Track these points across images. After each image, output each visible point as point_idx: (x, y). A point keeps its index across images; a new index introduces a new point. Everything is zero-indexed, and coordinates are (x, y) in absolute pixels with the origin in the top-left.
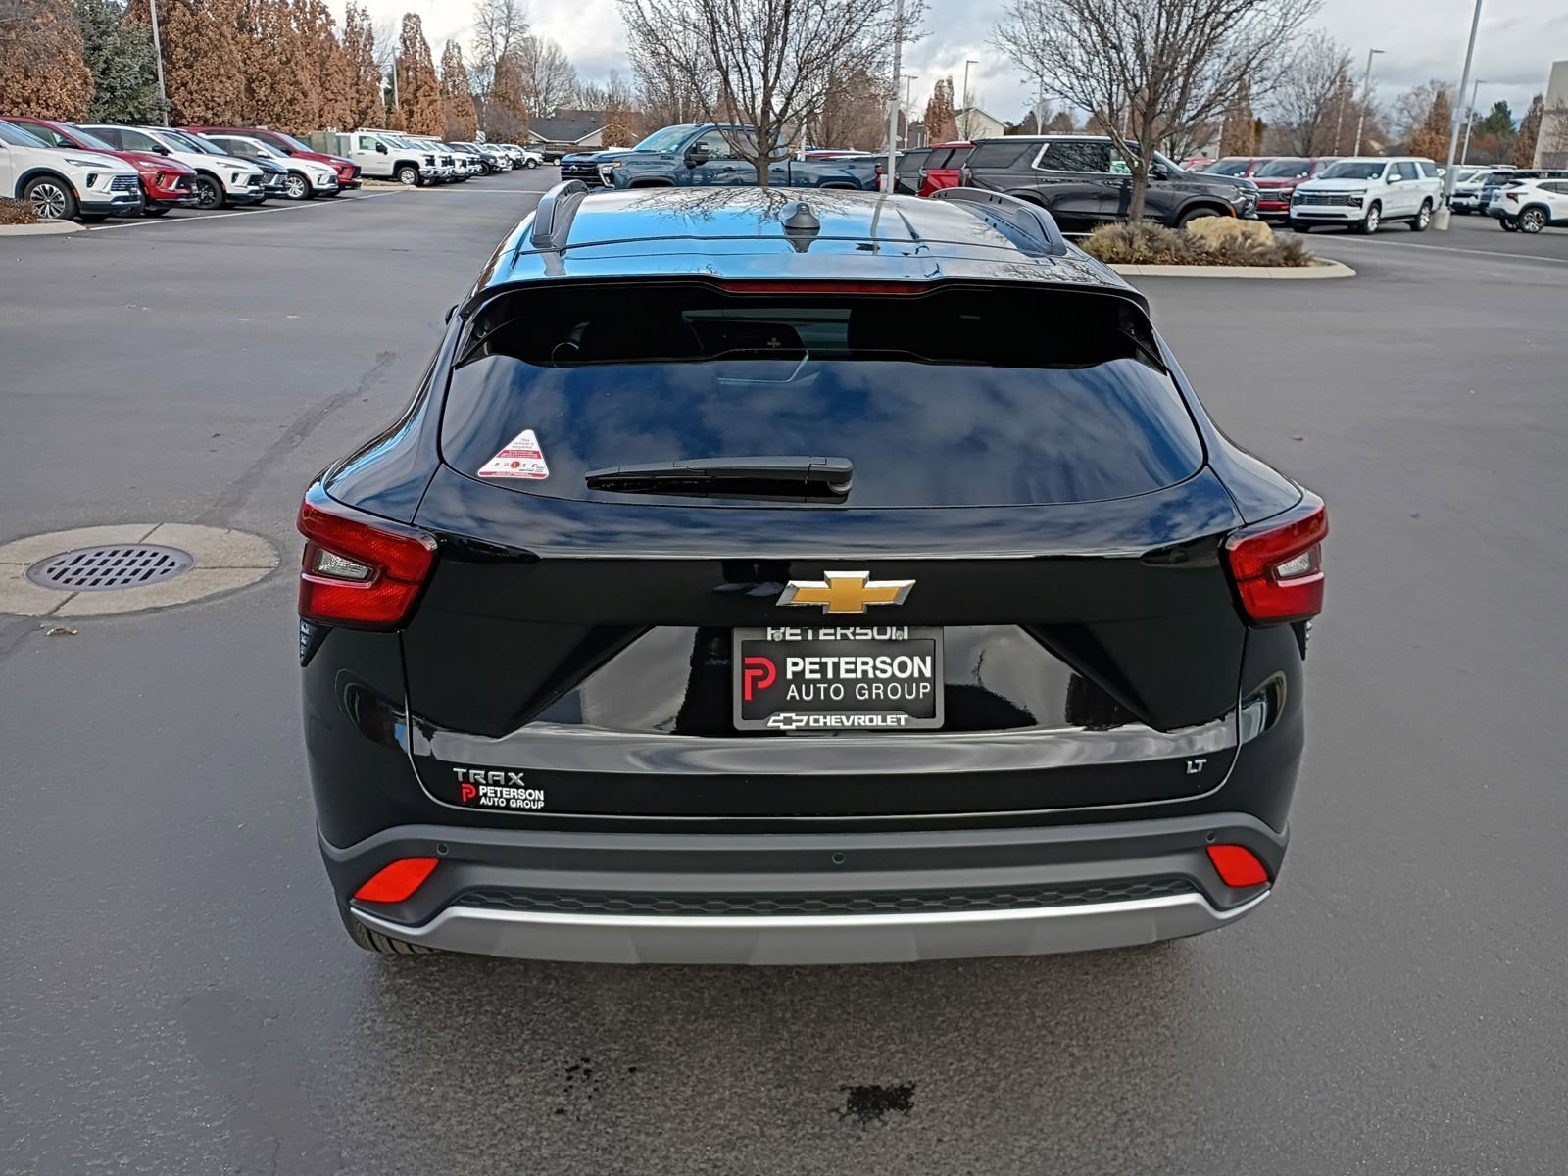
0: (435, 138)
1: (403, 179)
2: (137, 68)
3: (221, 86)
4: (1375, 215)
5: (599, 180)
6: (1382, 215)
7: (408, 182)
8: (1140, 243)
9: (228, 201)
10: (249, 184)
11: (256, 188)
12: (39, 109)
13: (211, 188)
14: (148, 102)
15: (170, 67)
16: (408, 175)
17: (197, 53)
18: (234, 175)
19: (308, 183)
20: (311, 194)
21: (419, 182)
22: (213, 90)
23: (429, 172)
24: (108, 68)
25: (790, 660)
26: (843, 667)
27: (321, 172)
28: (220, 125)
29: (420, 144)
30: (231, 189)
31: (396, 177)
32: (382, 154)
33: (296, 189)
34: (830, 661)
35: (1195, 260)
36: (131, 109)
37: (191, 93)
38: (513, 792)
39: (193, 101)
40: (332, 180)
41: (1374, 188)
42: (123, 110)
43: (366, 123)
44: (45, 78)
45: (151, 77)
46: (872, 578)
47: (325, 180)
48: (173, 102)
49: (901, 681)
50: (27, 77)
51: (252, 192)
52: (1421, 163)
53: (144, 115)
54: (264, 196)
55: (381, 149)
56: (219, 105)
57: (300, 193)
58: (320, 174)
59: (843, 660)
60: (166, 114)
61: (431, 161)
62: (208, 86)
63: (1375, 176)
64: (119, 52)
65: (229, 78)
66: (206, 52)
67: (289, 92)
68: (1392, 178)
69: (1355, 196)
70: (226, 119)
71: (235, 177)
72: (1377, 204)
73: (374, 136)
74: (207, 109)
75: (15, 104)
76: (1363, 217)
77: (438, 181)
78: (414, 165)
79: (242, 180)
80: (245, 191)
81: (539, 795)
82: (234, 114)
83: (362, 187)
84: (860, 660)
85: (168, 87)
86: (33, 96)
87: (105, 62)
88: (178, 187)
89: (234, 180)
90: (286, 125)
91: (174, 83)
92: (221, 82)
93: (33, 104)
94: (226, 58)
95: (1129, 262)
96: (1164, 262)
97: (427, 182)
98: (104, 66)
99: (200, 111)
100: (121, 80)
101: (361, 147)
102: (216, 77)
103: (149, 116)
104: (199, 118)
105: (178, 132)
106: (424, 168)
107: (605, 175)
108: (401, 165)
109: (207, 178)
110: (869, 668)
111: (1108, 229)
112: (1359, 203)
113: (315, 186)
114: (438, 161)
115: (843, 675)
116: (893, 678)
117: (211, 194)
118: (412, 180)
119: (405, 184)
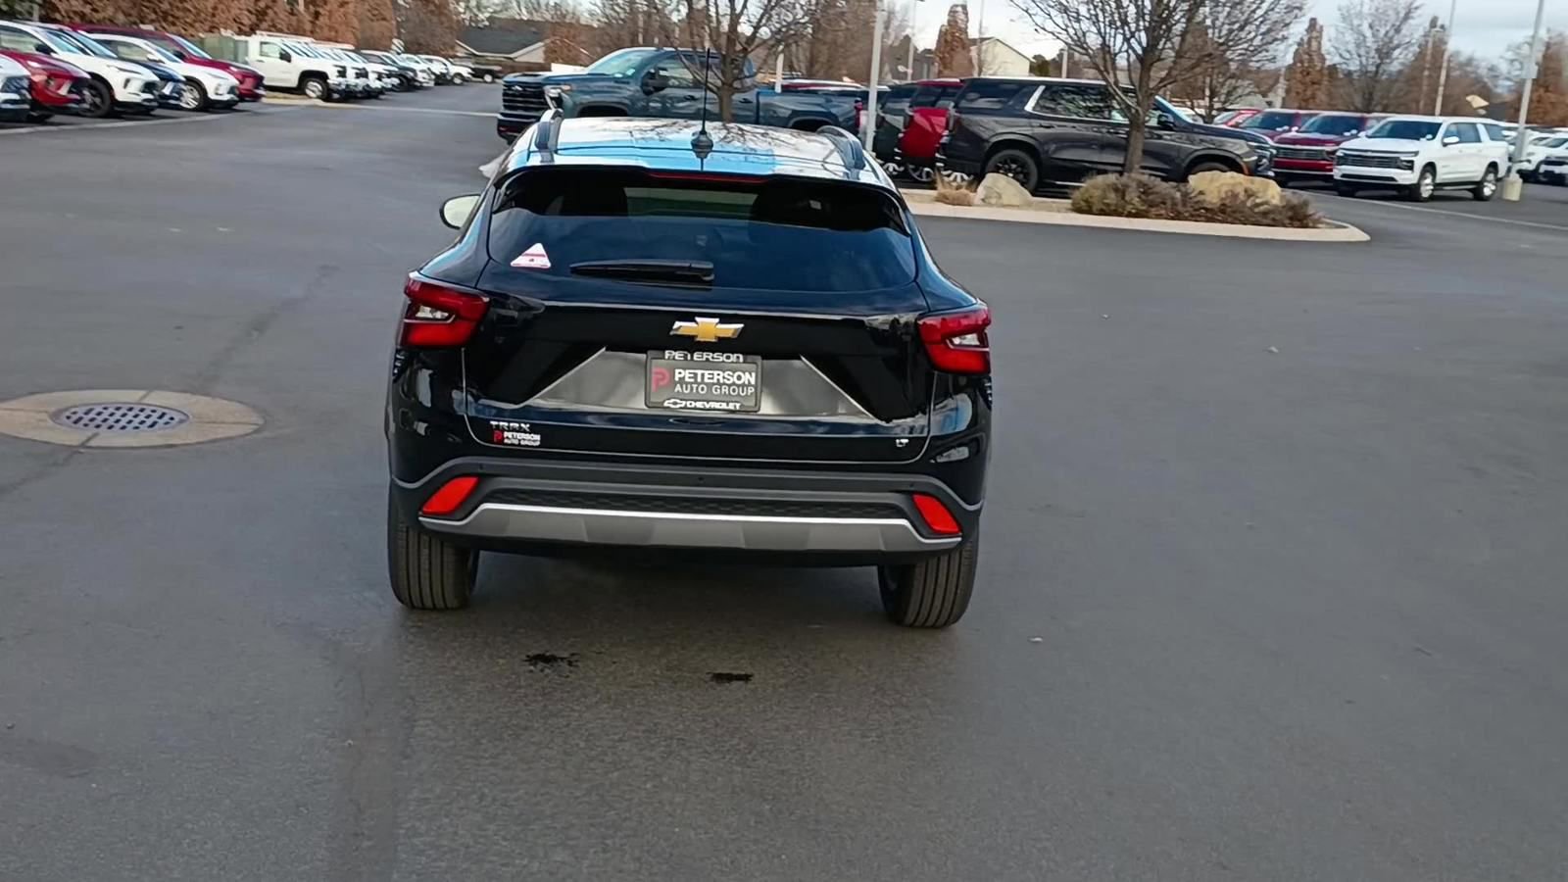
0: (345, 46)
1: (308, 92)
4: (1428, 181)
5: (546, 104)
6: (1438, 181)
7: (313, 95)
8: (1133, 196)
9: (117, 109)
10: (142, 91)
11: (149, 96)
13: (100, 95)
16: (314, 88)
18: (127, 83)
19: (204, 92)
20: (207, 105)
21: (328, 95)
23: (340, 85)
25: (677, 371)
26: (706, 376)
27: (219, 82)
29: (329, 52)
30: (122, 95)
31: (299, 90)
32: (285, 63)
33: (189, 99)
34: (699, 372)
35: (1192, 216)
38: (523, 435)
40: (232, 90)
41: (1426, 150)
43: (265, 25)
46: (721, 323)
47: (224, 90)
49: (738, 386)
51: (145, 100)
52: (1485, 125)
53: (11, 8)
54: (157, 105)
55: (285, 57)
57: (193, 104)
58: (218, 84)
59: (706, 372)
60: (36, 7)
61: (342, 73)
63: (1429, 136)
68: (1447, 140)
69: (1403, 158)
70: (108, 16)
71: (128, 81)
72: (1430, 168)
73: (279, 42)
74: (87, 2)
76: (1415, 181)
77: (349, 95)
78: (321, 77)
79: (136, 85)
80: (137, 99)
81: (538, 437)
82: (117, 11)
83: (264, 100)
84: (716, 373)
88: (70, 92)
89: (125, 86)
90: (174, 24)
95: (1120, 215)
96: (1159, 216)
97: (336, 96)
99: (76, 4)
101: (262, 54)
103: (18, 8)
104: (76, 13)
105: (61, 30)
106: (334, 79)
107: (552, 98)
108: (307, 76)
109: (99, 84)
110: (721, 377)
111: (1100, 179)
112: (1410, 166)
113: (212, 95)
114: (351, 73)
115: (706, 380)
116: (734, 384)
117: (99, 100)
118: (319, 94)
119: (310, 98)
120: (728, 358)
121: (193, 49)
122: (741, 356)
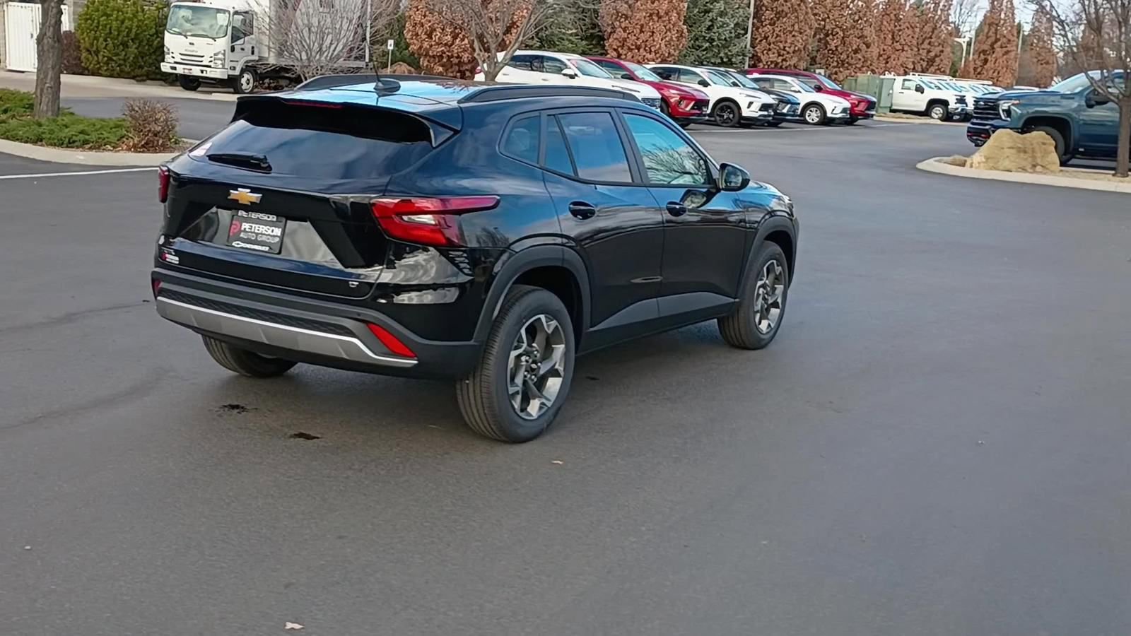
0: (986, 82)
1: (933, 115)
2: (732, 26)
3: (793, 39)
7: (936, 117)
9: (742, 121)
10: (760, 110)
11: (766, 113)
12: (645, 53)
13: (732, 112)
14: (735, 50)
15: (759, 24)
16: (938, 111)
17: (780, 15)
18: (750, 100)
19: (824, 112)
20: (826, 121)
21: (948, 117)
22: (786, 42)
23: (957, 109)
24: (712, 25)
25: (244, 224)
26: (257, 228)
27: (836, 105)
28: (786, 67)
30: (746, 112)
31: (926, 113)
32: (919, 94)
33: (813, 116)
34: (254, 225)
36: (722, 55)
37: (770, 44)
38: (172, 257)
39: (770, 50)
40: (844, 110)
42: (716, 56)
44: (653, 32)
45: (743, 32)
46: (251, 192)
47: (838, 110)
48: (755, 51)
50: (641, 31)
51: (762, 116)
53: (730, 60)
54: (773, 119)
55: (919, 89)
56: (788, 53)
57: (816, 120)
58: (835, 106)
60: (747, 59)
61: (961, 100)
62: (783, 39)
64: (722, 14)
65: (801, 33)
66: (786, 14)
67: (856, 43)
70: (792, 63)
71: (751, 103)
73: (915, 79)
74: (779, 55)
75: (630, 50)
78: (944, 103)
79: (756, 106)
80: (756, 115)
82: (799, 60)
83: (875, 118)
84: (261, 226)
85: (753, 39)
86: (643, 45)
87: (711, 21)
88: (693, 108)
89: (749, 106)
91: (758, 36)
92: (794, 36)
93: (642, 50)
94: (801, 18)
97: (954, 117)
98: (710, 23)
99: (773, 57)
100: (720, 34)
101: (903, 88)
102: (791, 32)
103: (733, 60)
104: (772, 62)
106: (953, 105)
107: (1003, 110)
108: (933, 103)
109: (727, 105)
110: (263, 230)
113: (829, 115)
115: (256, 231)
116: (270, 235)
117: (731, 116)
118: (940, 115)
119: (932, 118)
120: (269, 217)
121: (829, 84)
122: (275, 217)
